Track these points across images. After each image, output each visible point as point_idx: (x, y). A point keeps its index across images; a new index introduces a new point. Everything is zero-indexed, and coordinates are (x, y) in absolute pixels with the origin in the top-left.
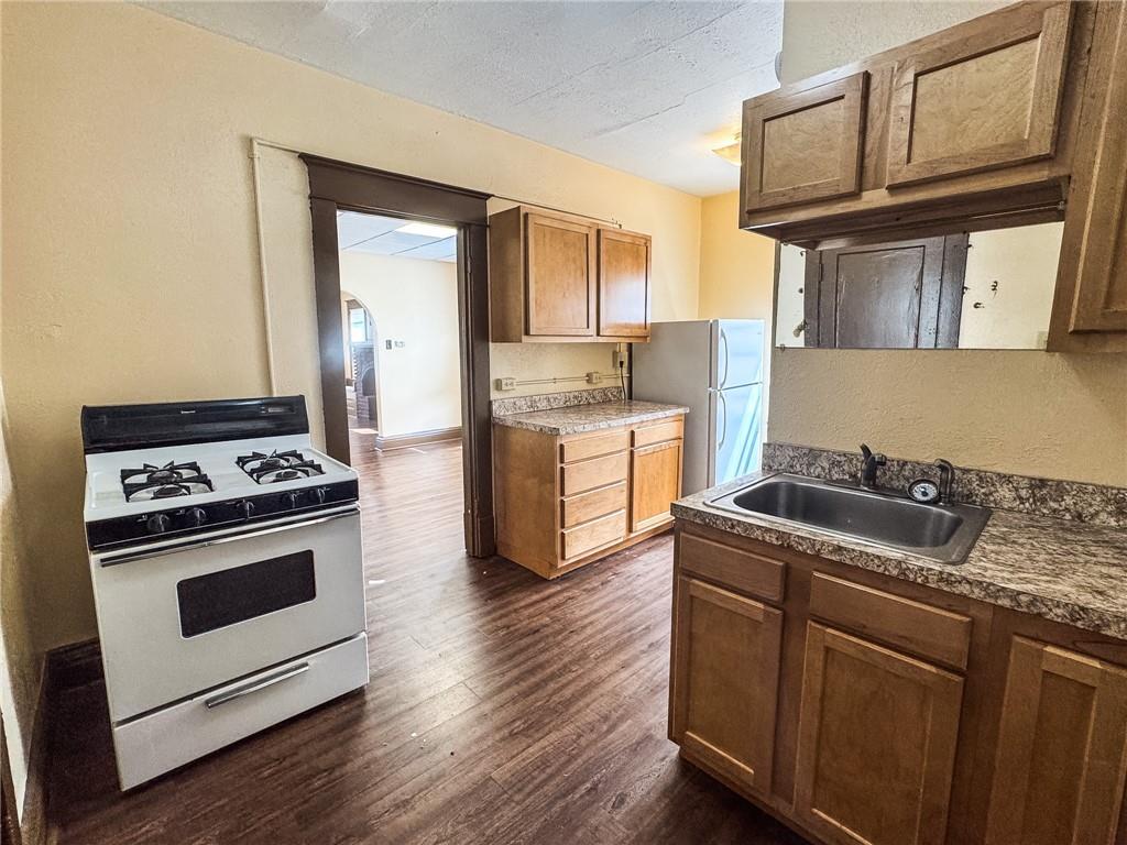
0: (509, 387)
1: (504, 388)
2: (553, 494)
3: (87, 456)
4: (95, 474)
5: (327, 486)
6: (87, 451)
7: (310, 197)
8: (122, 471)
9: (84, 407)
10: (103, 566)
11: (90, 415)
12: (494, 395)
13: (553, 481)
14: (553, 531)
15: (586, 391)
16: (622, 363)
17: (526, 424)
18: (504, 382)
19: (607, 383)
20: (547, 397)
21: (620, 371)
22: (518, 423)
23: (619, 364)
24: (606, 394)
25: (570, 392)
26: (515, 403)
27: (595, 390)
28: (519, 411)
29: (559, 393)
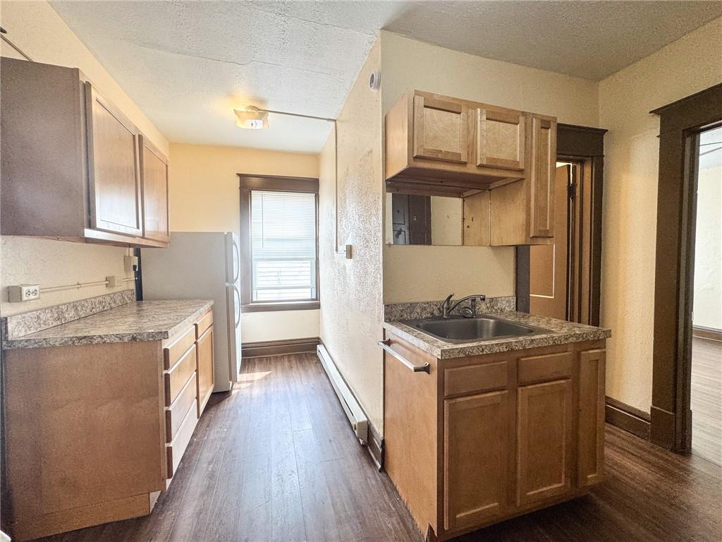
12: (7, 309)
14: (158, 453)
15: (108, 295)
16: (135, 267)
17: (100, 336)
18: (25, 289)
19: (123, 287)
20: (75, 306)
21: (132, 275)
22: (80, 339)
23: (132, 269)
24: (123, 298)
25: (95, 298)
26: (38, 317)
27: (115, 294)
28: (44, 327)
29: (86, 300)
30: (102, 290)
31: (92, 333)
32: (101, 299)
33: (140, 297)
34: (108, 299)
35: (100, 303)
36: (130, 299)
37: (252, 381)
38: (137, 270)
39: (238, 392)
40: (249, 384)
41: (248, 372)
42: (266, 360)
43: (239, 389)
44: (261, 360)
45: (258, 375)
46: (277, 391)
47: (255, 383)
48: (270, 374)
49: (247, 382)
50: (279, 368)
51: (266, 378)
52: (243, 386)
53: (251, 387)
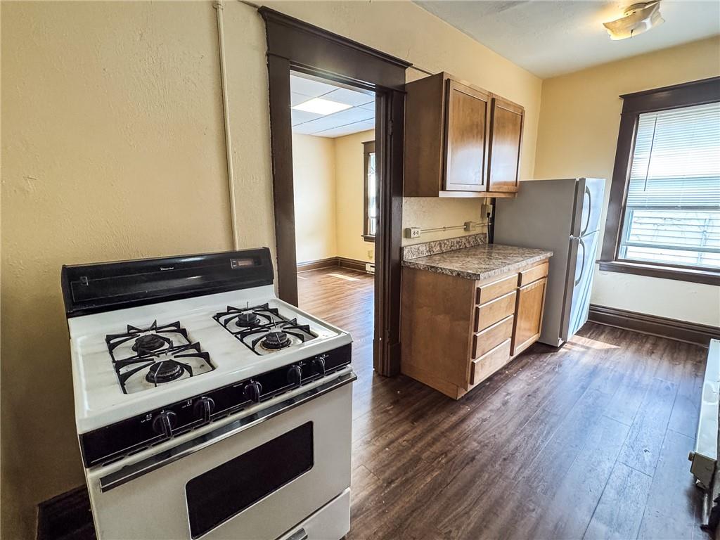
0: (416, 235)
1: (412, 236)
2: (467, 331)
3: (69, 320)
4: (79, 340)
5: (326, 353)
6: (69, 315)
7: (268, 55)
8: (107, 336)
9: (64, 268)
10: (104, 490)
11: (71, 275)
12: (405, 242)
13: (468, 319)
14: (465, 362)
15: (464, 237)
16: (489, 214)
17: (441, 268)
18: (412, 231)
19: (478, 230)
20: (440, 243)
21: (487, 221)
22: (432, 267)
23: (486, 215)
24: (476, 240)
25: (454, 239)
26: (418, 249)
27: (470, 236)
28: (421, 255)
29: (447, 240)
30: (461, 233)
31: (439, 266)
32: (458, 240)
33: (491, 241)
34: (464, 240)
35: (458, 242)
36: (482, 241)
37: (588, 348)
38: (491, 216)
39: (566, 353)
40: (583, 349)
41: (589, 338)
42: (622, 333)
43: (570, 349)
44: (613, 330)
45: (599, 345)
46: (612, 370)
47: (590, 352)
48: (615, 349)
49: (582, 346)
50: (634, 347)
51: (607, 351)
52: (576, 348)
53: (583, 353)
